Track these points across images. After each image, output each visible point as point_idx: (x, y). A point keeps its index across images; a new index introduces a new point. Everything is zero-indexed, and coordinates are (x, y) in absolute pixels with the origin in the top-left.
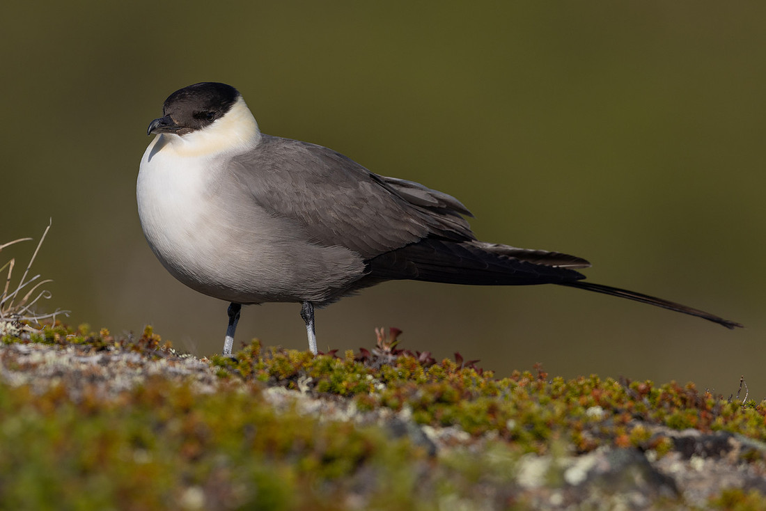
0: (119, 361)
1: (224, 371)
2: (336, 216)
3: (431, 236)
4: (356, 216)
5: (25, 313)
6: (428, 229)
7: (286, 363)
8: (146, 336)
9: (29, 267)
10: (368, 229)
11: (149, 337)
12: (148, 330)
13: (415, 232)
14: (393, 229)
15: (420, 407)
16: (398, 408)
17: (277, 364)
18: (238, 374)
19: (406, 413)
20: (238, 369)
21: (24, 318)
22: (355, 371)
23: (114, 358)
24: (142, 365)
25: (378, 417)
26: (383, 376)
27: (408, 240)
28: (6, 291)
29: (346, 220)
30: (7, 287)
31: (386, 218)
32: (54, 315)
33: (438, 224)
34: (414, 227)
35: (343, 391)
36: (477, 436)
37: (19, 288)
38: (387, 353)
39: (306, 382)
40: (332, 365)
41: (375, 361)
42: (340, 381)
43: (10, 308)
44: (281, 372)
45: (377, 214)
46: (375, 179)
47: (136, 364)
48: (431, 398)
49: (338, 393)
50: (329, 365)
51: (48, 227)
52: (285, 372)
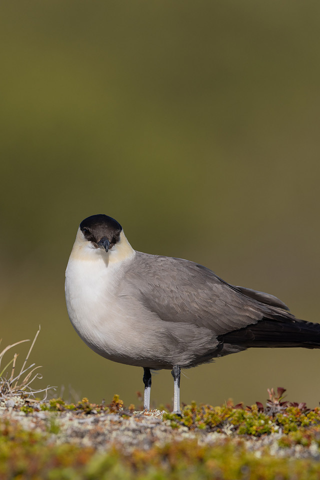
0: (104, 421)
1: (174, 423)
4: (211, 306)
5: (27, 390)
6: (262, 315)
7: (215, 416)
8: (114, 402)
9: (27, 358)
11: (117, 402)
12: (116, 397)
16: (308, 445)
17: (210, 416)
18: (184, 425)
19: (314, 448)
20: (183, 421)
21: (26, 393)
22: (259, 418)
23: (102, 419)
24: (120, 422)
25: (294, 452)
26: (277, 421)
28: (12, 376)
30: (13, 372)
31: (232, 308)
32: (46, 390)
33: (270, 311)
34: (252, 313)
35: (254, 433)
37: (21, 374)
38: (277, 405)
39: (229, 428)
40: (245, 416)
41: (269, 411)
42: (251, 426)
43: (15, 387)
44: (213, 422)
45: (226, 305)
47: (116, 421)
49: (251, 434)
50: (243, 415)
51: (38, 332)
52: (216, 422)
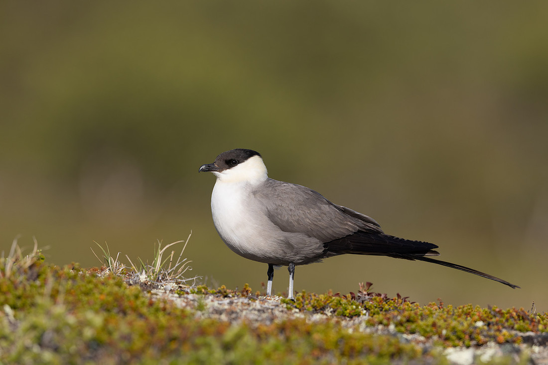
0: (237, 303)
1: (289, 306)
2: (309, 221)
3: (359, 231)
4: (320, 221)
5: (180, 278)
6: (358, 228)
7: (320, 301)
8: (245, 289)
9: (181, 255)
10: (327, 227)
11: (247, 289)
12: (246, 285)
13: (351, 229)
14: (339, 227)
15: (399, 324)
16: (387, 325)
17: (316, 302)
18: (296, 307)
19: (392, 327)
20: (295, 305)
21: (180, 280)
22: (352, 304)
23: (235, 301)
24: (249, 304)
25: (377, 330)
26: (365, 306)
27: (347, 233)
28: (170, 267)
29: (315, 223)
30: (170, 265)
31: (336, 222)
32: (195, 278)
33: (364, 225)
34: (350, 226)
35: (347, 315)
36: (428, 338)
37: (176, 266)
38: (365, 295)
39: (330, 311)
40: (341, 302)
41: (359, 299)
42: (346, 310)
43: (172, 275)
44: (318, 306)
45: (331, 220)
46: (330, 203)
47: (246, 303)
48: (404, 320)
49: (345, 316)
50: (340, 302)
51: (190, 235)
52: (320, 306)
